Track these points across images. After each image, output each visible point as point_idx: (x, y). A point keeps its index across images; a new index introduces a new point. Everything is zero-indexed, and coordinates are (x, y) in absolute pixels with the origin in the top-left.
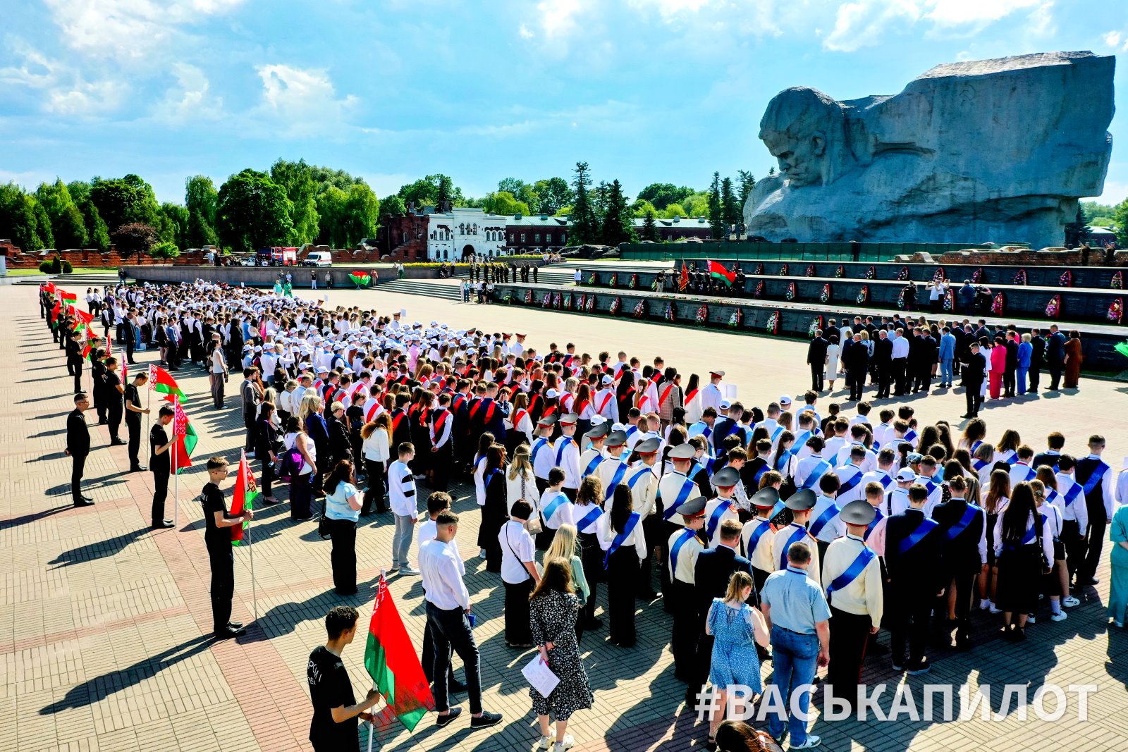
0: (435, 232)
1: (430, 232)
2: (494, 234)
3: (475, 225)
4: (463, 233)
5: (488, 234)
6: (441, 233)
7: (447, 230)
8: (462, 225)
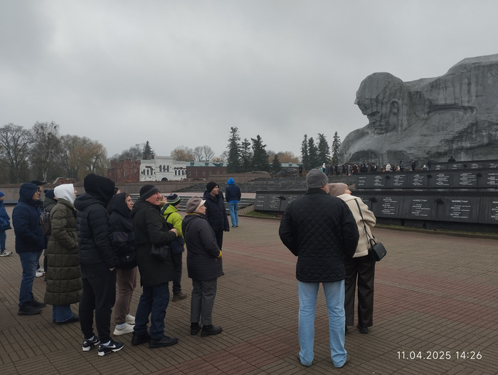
0: (144, 170)
1: (141, 170)
2: (179, 171)
3: (168, 167)
4: (161, 171)
5: (176, 171)
6: (148, 171)
7: (152, 169)
8: (160, 167)
